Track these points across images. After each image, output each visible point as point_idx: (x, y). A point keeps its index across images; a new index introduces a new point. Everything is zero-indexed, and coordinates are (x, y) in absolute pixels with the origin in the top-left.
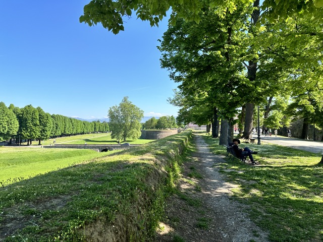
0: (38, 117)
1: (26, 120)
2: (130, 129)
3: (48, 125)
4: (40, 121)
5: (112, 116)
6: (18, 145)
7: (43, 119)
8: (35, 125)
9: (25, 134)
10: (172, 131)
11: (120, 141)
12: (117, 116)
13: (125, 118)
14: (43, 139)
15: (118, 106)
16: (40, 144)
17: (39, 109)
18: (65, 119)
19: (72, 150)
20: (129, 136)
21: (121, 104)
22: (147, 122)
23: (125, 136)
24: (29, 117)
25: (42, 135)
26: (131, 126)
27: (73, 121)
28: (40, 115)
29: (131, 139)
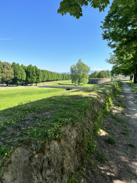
0: (35, 71)
1: (29, 73)
2: (82, 78)
3: (40, 75)
4: (36, 73)
5: (72, 70)
6: (26, 85)
7: (37, 72)
8: (34, 75)
9: (29, 80)
10: (107, 79)
11: (77, 85)
12: (75, 71)
13: (79, 72)
14: (38, 83)
15: (76, 64)
16: (36, 85)
17: (35, 66)
18: (48, 72)
19: (52, 88)
20: (81, 82)
21: (77, 64)
22: (92, 74)
23: (79, 82)
24: (31, 71)
25: (37, 81)
26: (83, 76)
27: (52, 74)
28: (36, 70)
29: (83, 84)
